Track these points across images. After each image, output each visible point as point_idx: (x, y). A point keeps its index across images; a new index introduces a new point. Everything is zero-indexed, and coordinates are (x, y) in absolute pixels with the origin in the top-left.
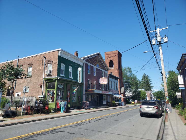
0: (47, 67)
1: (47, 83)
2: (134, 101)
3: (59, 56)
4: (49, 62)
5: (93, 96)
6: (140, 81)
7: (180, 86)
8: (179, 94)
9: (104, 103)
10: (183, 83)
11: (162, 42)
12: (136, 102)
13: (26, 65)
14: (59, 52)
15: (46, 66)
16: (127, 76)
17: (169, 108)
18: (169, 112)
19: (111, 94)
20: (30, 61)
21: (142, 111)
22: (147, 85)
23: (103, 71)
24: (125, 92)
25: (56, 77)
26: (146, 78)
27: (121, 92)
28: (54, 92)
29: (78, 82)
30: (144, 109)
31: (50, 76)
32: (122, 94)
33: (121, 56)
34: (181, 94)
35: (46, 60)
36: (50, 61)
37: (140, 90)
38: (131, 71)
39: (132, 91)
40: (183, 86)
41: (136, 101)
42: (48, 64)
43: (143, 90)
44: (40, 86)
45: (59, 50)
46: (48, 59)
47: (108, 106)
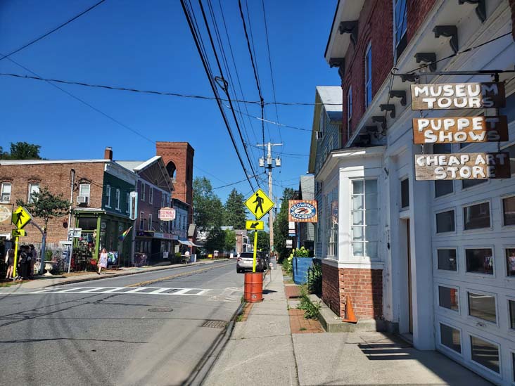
0: (78, 189)
1: (78, 218)
2: (212, 253)
3: (105, 172)
4: (83, 181)
5: (146, 243)
6: (223, 205)
7: (290, 232)
8: (289, 242)
9: (164, 257)
10: (294, 228)
11: (273, 166)
12: (216, 255)
13: (22, 179)
14: (106, 165)
15: (76, 188)
16: (199, 199)
17: (273, 263)
18: (272, 268)
19: (177, 239)
20: (33, 171)
21: (240, 265)
22: (238, 217)
23: (164, 192)
24: (195, 234)
25: (100, 210)
26: (237, 201)
27: (188, 234)
28: (94, 235)
29: (130, 217)
30: (243, 263)
31: (86, 207)
32: (190, 237)
33: (193, 155)
34: (293, 242)
35: (76, 177)
36: (85, 179)
37: (224, 228)
38: (209, 189)
39: (208, 231)
40: (294, 232)
41: (216, 253)
42: (81, 183)
43: (231, 228)
44: (62, 224)
45: (105, 162)
46: (80, 173)
47: (169, 262)
